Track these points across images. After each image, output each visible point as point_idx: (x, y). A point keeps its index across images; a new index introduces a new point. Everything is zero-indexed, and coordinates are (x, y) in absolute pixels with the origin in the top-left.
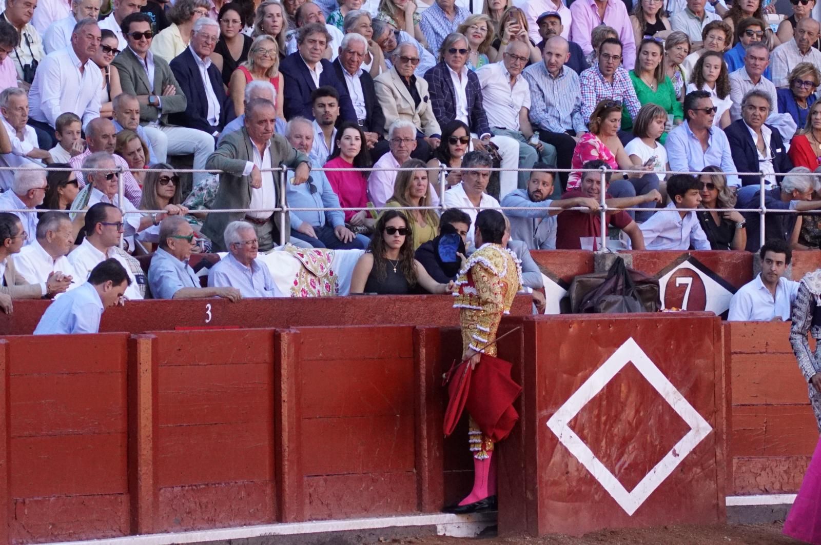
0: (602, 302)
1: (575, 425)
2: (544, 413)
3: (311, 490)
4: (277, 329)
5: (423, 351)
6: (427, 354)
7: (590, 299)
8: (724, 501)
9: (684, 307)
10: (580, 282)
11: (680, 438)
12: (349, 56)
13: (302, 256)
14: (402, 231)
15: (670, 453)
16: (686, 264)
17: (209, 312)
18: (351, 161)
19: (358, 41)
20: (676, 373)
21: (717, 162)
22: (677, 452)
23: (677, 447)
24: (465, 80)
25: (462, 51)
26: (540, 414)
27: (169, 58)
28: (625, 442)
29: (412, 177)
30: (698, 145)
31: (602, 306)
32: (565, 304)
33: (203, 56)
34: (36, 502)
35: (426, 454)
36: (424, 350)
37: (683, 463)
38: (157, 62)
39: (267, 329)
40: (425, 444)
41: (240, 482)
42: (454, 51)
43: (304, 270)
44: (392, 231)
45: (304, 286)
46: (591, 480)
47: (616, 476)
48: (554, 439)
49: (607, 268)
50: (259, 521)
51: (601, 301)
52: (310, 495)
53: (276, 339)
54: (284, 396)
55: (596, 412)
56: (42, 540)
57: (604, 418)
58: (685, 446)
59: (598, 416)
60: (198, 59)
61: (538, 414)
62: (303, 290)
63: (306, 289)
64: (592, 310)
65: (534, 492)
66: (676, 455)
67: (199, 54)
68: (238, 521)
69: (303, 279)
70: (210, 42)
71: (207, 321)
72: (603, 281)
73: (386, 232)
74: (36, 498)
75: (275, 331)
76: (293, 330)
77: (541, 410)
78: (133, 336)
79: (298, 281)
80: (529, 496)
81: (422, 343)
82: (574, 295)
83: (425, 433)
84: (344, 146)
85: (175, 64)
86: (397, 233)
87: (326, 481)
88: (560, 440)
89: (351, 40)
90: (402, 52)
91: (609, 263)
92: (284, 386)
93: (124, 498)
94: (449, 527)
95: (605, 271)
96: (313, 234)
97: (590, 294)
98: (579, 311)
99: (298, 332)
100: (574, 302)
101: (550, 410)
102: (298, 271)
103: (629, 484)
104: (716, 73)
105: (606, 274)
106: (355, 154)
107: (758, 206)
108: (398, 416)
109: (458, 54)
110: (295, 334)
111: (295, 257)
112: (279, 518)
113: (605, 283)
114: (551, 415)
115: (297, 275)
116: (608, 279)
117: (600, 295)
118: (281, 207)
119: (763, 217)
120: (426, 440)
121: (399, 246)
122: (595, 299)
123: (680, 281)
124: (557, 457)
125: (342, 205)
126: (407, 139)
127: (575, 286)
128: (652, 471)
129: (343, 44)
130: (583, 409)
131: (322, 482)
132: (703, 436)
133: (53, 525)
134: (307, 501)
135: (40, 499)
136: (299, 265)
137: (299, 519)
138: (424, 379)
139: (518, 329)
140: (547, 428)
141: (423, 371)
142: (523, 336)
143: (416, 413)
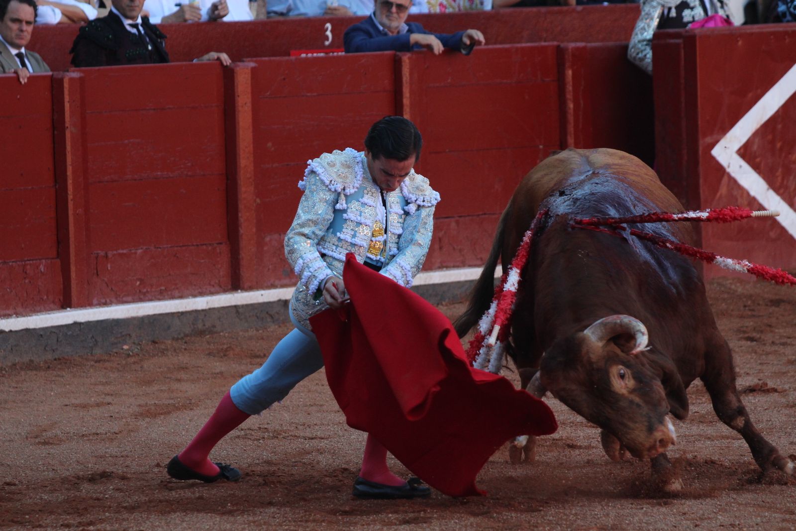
1: (745, 152)
2: (709, 140)
3: (441, 234)
5: (569, 73)
6: (573, 76)
17: (329, 33)
26: (703, 142)
34: (121, 255)
48: (719, 170)
53: (396, 64)
55: (770, 137)
56: (130, 299)
57: (779, 145)
59: (772, 142)
61: (701, 142)
71: (327, 43)
74: (121, 251)
77: (705, 136)
81: (568, 64)
87: (457, 222)
88: (728, 170)
93: (224, 249)
100: (760, 7)
101: (715, 137)
108: (541, 147)
114: (717, 142)
124: (723, 190)
130: (756, 134)
131: (453, 225)
133: (141, 280)
135: (125, 251)
138: (571, 106)
139: (678, 45)
140: (713, 159)
141: (569, 96)
142: (682, 52)
143: (563, 144)
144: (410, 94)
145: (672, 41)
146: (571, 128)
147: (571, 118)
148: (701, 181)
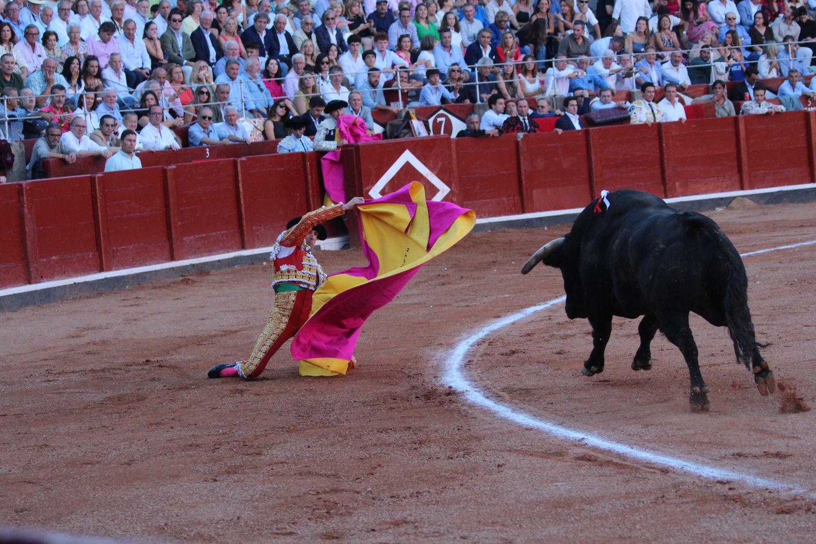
1: (383, 192)
2: (367, 188)
3: (258, 233)
6: (310, 165)
7: (396, 131)
9: (442, 133)
10: (391, 124)
11: (435, 195)
12: (279, 25)
13: (255, 122)
16: (442, 112)
17: (208, 153)
18: (273, 76)
19: (283, 17)
20: (431, 165)
21: (457, 61)
23: (434, 200)
24: (335, 32)
25: (332, 19)
26: (365, 189)
27: (190, 34)
29: (304, 79)
30: (447, 54)
31: (402, 135)
32: (385, 135)
33: (206, 30)
34: (124, 249)
36: (308, 163)
38: (184, 35)
39: (230, 159)
41: (223, 232)
42: (328, 19)
43: (255, 129)
45: (255, 137)
51: (401, 133)
52: (258, 235)
53: (235, 163)
54: (241, 189)
56: (127, 267)
58: (437, 199)
60: (204, 31)
61: (364, 189)
62: (255, 139)
64: (397, 137)
67: (204, 28)
68: (222, 251)
69: (255, 133)
70: (208, 22)
71: (207, 157)
72: (401, 122)
74: (123, 247)
75: (234, 160)
76: (243, 159)
77: (365, 187)
78: (165, 167)
81: (307, 160)
82: (388, 130)
83: (312, 202)
84: (270, 68)
85: (193, 34)
87: (264, 228)
89: (279, 17)
90: (305, 20)
91: (403, 114)
92: (240, 185)
93: (166, 244)
94: (326, 246)
96: (265, 112)
97: (396, 129)
98: (391, 138)
99: (245, 159)
100: (388, 134)
101: (370, 187)
102: (252, 129)
104: (454, 21)
105: (402, 119)
106: (275, 72)
107: (475, 81)
108: (298, 195)
109: (331, 20)
111: (251, 123)
112: (243, 247)
114: (371, 189)
116: (403, 121)
117: (400, 130)
119: (478, 87)
122: (398, 132)
123: (439, 120)
125: (272, 96)
126: (300, 63)
127: (388, 127)
129: (275, 19)
130: (387, 185)
131: (263, 229)
132: (446, 193)
133: (133, 259)
134: (256, 239)
135: (125, 247)
136: (253, 127)
137: (253, 247)
138: (310, 177)
139: (352, 150)
141: (309, 173)
142: (354, 153)
143: (307, 193)
144: (242, 176)
145: (350, 148)
146: (310, 186)
147: (310, 181)
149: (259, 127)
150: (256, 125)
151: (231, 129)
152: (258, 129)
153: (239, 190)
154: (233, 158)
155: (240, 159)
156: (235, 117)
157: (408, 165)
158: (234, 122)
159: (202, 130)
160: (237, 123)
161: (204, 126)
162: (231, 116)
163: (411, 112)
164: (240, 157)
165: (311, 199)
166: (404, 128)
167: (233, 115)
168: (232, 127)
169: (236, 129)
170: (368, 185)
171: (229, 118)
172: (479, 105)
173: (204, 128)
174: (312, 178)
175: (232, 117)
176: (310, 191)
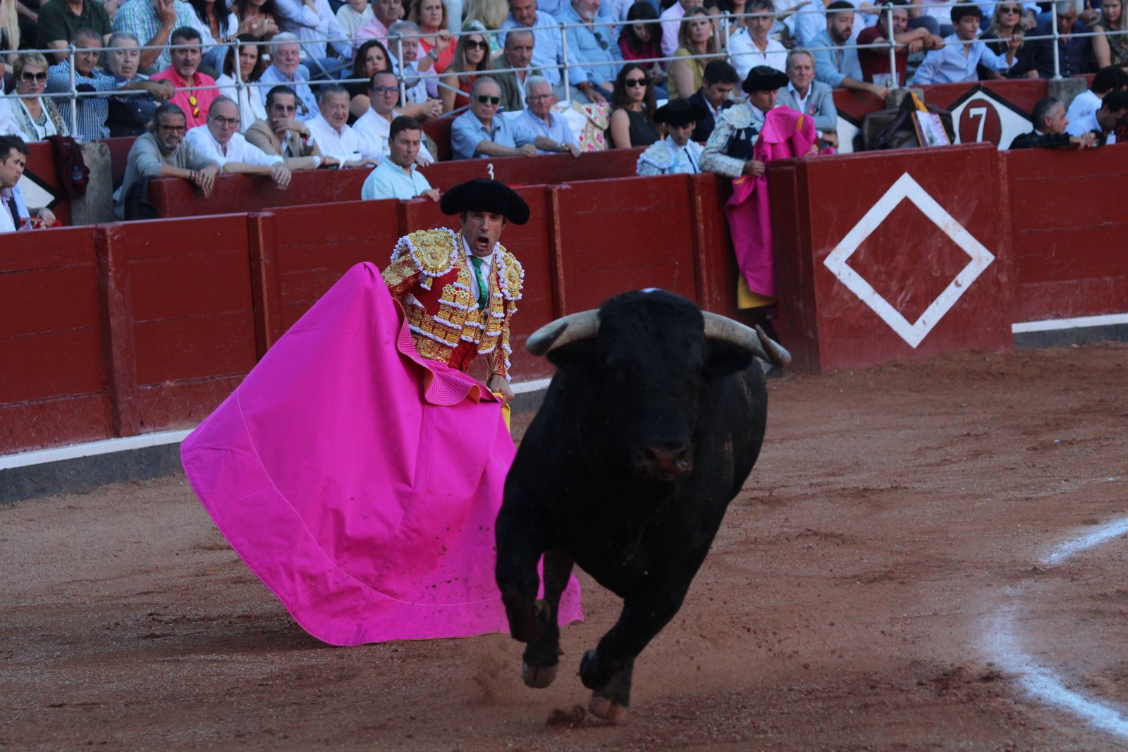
0: (895, 138)
1: (853, 262)
2: (821, 252)
4: (549, 186)
6: (702, 199)
7: (883, 135)
8: (1010, 329)
9: (979, 139)
10: (872, 120)
11: (962, 269)
13: (589, 111)
14: (642, 82)
15: (953, 284)
16: (979, 95)
17: (491, 172)
20: (955, 205)
22: (960, 283)
23: (960, 277)
28: (905, 276)
29: (690, 24)
31: (895, 142)
32: (858, 142)
35: (707, 299)
36: (700, 198)
37: (966, 293)
39: (538, 186)
40: (706, 290)
43: (590, 125)
44: (632, 83)
45: (589, 141)
46: (871, 315)
47: (898, 310)
48: (831, 278)
49: (898, 104)
50: (540, 374)
51: (893, 138)
53: (548, 194)
54: (559, 249)
55: (874, 248)
57: (881, 254)
58: (967, 277)
59: (876, 252)
61: (814, 254)
62: (589, 145)
63: (592, 144)
64: (885, 146)
65: (815, 332)
66: (958, 285)
69: (589, 135)
72: (894, 117)
73: (626, 86)
75: (546, 188)
76: (565, 186)
77: (817, 249)
79: (583, 136)
80: (810, 334)
81: (697, 192)
82: (867, 133)
83: (705, 279)
86: (638, 85)
88: (839, 277)
91: (899, 99)
92: (558, 241)
95: (896, 107)
97: (882, 131)
98: (872, 148)
99: (569, 187)
100: (867, 140)
101: (826, 249)
102: (583, 126)
103: (912, 317)
105: (896, 110)
107: (1050, 31)
108: (677, 263)
110: (566, 189)
111: (582, 113)
113: (896, 119)
114: (828, 253)
115: (583, 131)
116: (899, 114)
117: (892, 132)
118: (564, 64)
119: (1056, 43)
120: (706, 286)
121: (641, 97)
122: (888, 136)
123: (974, 112)
124: (835, 295)
127: (866, 125)
128: (934, 303)
130: (861, 246)
132: (985, 265)
136: (585, 120)
138: (702, 227)
139: (791, 172)
140: (825, 268)
141: (700, 217)
142: (795, 177)
143: (696, 260)
144: (561, 221)
145: (787, 168)
146: (702, 245)
147: (702, 237)
148: (816, 288)
149: (598, 123)
150: (592, 117)
151: (539, 123)
152: (596, 126)
153: (555, 251)
154: (544, 185)
155: (558, 187)
156: (548, 100)
157: (906, 206)
158: (545, 110)
159: (480, 125)
160: (553, 111)
161: (484, 116)
162: (539, 97)
163: (914, 95)
164: (559, 182)
165: (704, 273)
166: (900, 128)
167: (545, 96)
168: (542, 121)
169: (550, 126)
170: (824, 246)
171: (536, 101)
172: (1058, 83)
173: (483, 120)
174: (706, 226)
175: (543, 100)
176: (703, 257)
